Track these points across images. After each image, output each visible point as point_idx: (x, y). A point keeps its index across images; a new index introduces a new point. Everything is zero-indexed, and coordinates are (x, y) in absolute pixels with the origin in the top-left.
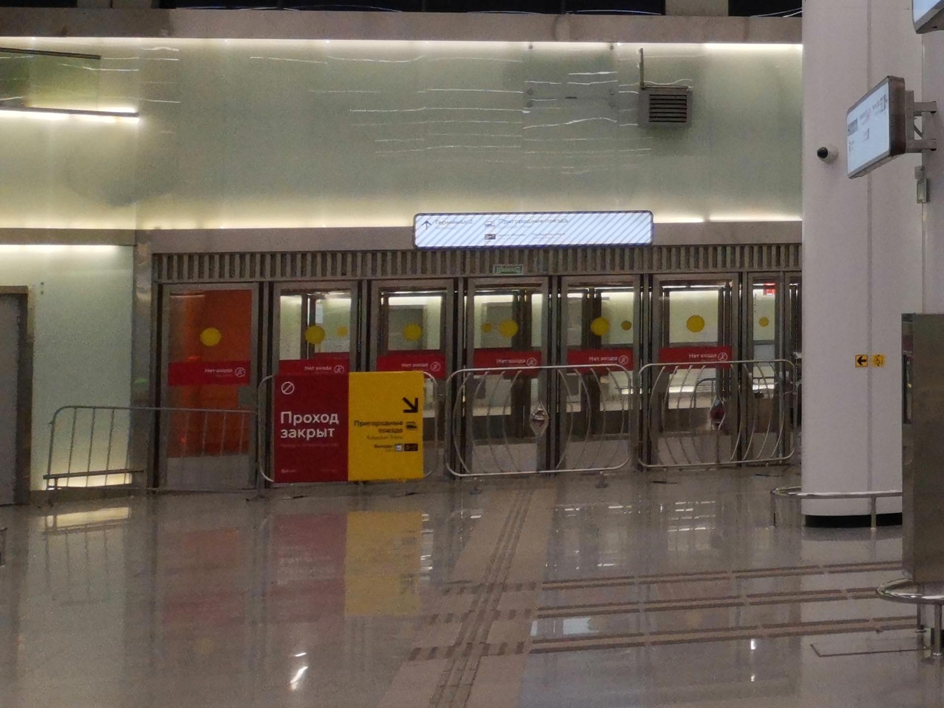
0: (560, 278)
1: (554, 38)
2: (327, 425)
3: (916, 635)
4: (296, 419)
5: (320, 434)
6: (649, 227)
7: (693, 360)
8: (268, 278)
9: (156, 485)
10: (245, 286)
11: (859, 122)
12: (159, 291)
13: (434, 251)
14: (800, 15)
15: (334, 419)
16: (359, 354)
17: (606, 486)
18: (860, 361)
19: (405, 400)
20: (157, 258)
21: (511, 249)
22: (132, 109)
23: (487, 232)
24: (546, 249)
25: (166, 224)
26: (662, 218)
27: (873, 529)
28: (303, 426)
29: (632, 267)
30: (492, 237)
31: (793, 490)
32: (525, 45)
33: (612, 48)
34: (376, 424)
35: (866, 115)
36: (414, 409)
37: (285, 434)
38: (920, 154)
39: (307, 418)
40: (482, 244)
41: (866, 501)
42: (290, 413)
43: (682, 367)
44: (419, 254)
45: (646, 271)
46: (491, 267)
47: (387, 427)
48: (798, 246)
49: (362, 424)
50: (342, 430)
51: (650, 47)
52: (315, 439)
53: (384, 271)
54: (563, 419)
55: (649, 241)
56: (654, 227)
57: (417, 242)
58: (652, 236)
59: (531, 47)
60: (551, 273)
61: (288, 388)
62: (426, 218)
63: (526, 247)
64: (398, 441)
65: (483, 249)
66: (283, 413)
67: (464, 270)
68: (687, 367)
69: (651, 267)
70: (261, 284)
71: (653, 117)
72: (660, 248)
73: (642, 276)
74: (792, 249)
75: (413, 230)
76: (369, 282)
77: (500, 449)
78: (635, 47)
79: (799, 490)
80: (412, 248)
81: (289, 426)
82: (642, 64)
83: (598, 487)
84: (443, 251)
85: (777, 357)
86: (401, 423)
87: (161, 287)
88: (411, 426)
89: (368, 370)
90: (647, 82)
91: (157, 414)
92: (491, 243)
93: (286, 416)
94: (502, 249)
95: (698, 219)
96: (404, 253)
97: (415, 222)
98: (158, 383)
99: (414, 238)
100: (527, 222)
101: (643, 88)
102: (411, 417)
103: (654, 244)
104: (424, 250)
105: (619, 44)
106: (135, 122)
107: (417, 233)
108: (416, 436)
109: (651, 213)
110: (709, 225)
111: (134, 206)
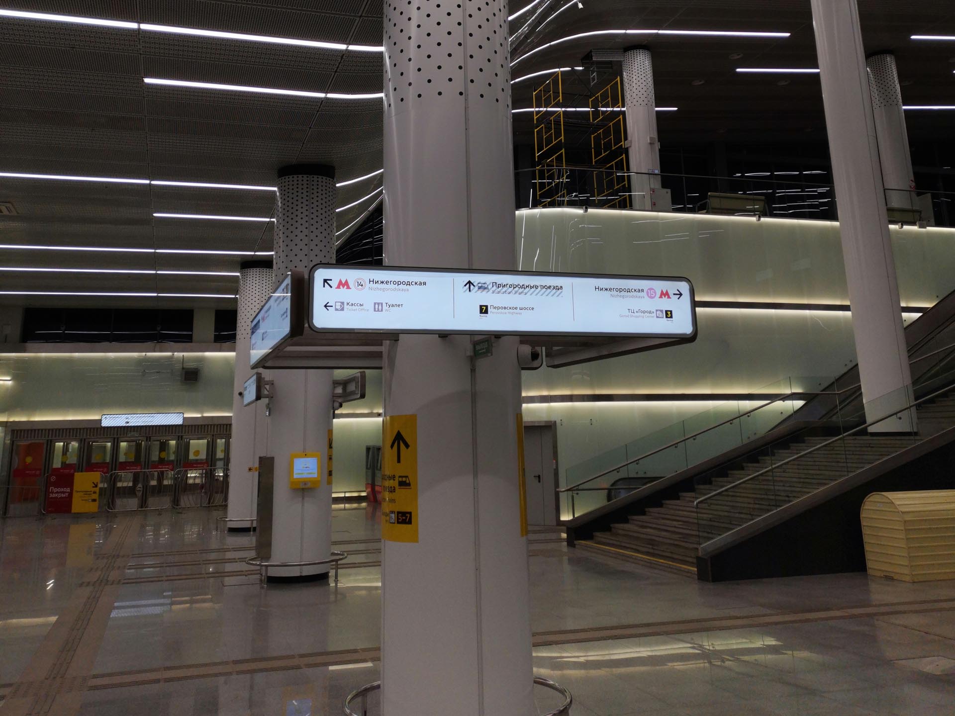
0: (150, 437)
1: (154, 351)
2: (66, 492)
3: (259, 577)
4: (55, 490)
5: (63, 495)
6: (182, 418)
7: (195, 467)
8: (50, 438)
9: (5, 515)
10: (41, 441)
11: (248, 387)
12: (13, 443)
13: (108, 427)
14: (235, 342)
15: (68, 490)
16: (79, 464)
17: (161, 515)
18: (250, 469)
19: (93, 483)
20: (13, 431)
21: (134, 427)
22: (9, 378)
23: (126, 421)
24: (146, 426)
25: (17, 419)
26: (186, 415)
27: (252, 533)
28: (57, 492)
29: (175, 433)
30: (128, 422)
31: (224, 518)
32: (144, 354)
33: (173, 354)
34: (82, 492)
35: (250, 385)
36: (96, 486)
37: (51, 495)
38: (268, 399)
39: (59, 490)
40: (124, 425)
41: (250, 522)
42: (53, 488)
43: (190, 470)
44: (102, 429)
45: (180, 434)
46: (127, 434)
47: (86, 493)
48: (230, 425)
49: (77, 492)
50: (71, 494)
51: (186, 354)
52: (61, 498)
53: (90, 435)
54: (148, 487)
55: (182, 424)
56: (184, 419)
57: (102, 425)
58: (183, 422)
59: (146, 355)
60: (147, 435)
61: (53, 479)
62: (105, 416)
63: (139, 426)
64: (90, 498)
65: (125, 427)
66: (51, 488)
67: (117, 435)
68: (192, 470)
69: (182, 433)
70: (48, 440)
71: (186, 379)
72: (186, 426)
73: (179, 436)
74: (228, 426)
75: (101, 420)
76: (85, 439)
77: (125, 500)
78: (181, 354)
79: (226, 518)
80: (100, 427)
81: (52, 493)
82: (183, 360)
83: (158, 515)
84: (111, 427)
85: (224, 466)
86: (91, 491)
87: (13, 442)
88: (95, 493)
89: (82, 472)
90: (184, 366)
91: (8, 488)
92: (128, 425)
93: (52, 489)
94: (131, 427)
95: (199, 415)
96: (97, 428)
97: (102, 418)
98: (9, 477)
99: (101, 423)
100: (140, 417)
101: (183, 368)
102: (94, 489)
103: (184, 424)
104: (104, 428)
105: (176, 353)
106: (10, 383)
107: (102, 422)
108: (96, 496)
109: (183, 414)
110: (203, 417)
111: (7, 413)
